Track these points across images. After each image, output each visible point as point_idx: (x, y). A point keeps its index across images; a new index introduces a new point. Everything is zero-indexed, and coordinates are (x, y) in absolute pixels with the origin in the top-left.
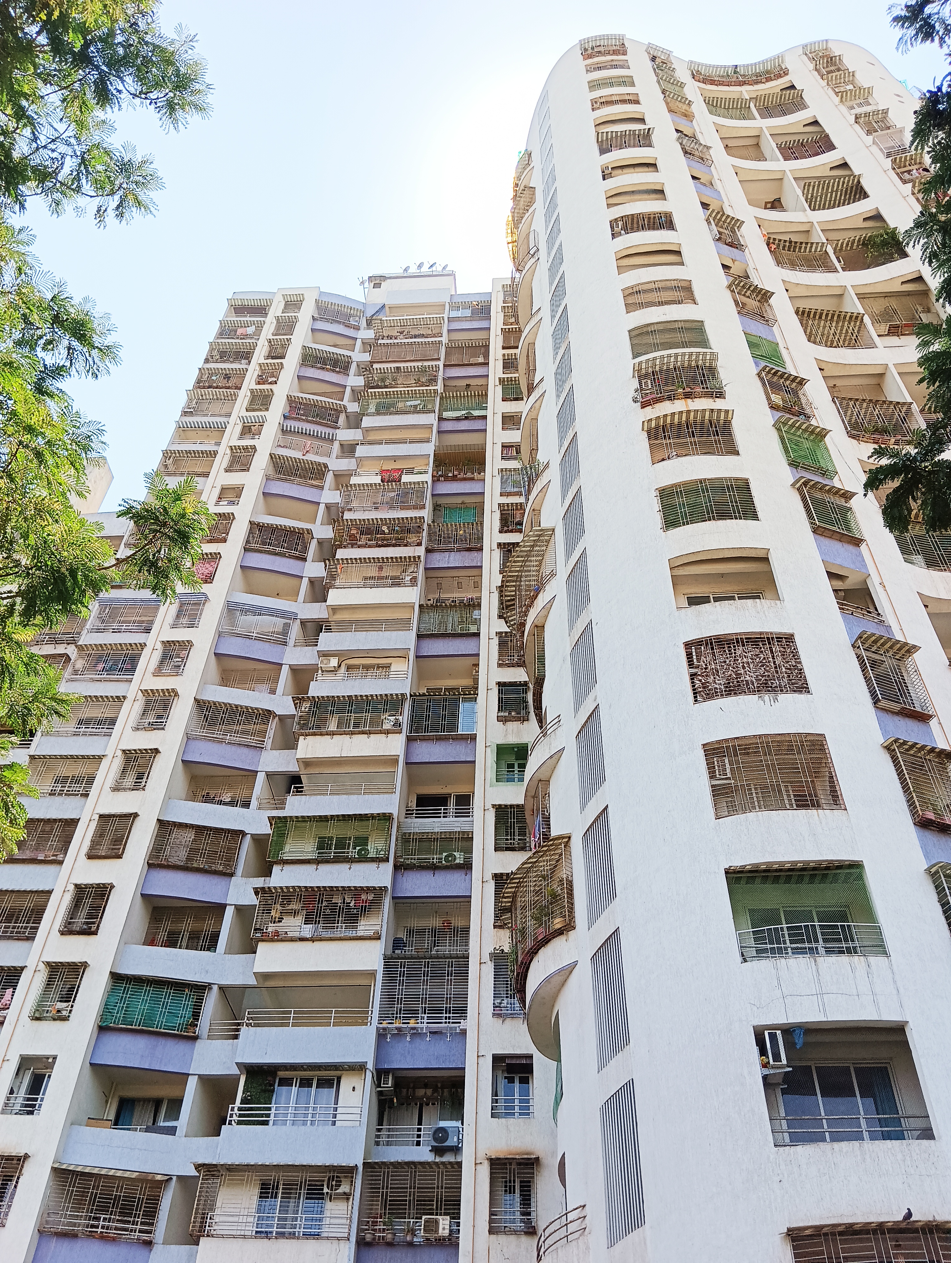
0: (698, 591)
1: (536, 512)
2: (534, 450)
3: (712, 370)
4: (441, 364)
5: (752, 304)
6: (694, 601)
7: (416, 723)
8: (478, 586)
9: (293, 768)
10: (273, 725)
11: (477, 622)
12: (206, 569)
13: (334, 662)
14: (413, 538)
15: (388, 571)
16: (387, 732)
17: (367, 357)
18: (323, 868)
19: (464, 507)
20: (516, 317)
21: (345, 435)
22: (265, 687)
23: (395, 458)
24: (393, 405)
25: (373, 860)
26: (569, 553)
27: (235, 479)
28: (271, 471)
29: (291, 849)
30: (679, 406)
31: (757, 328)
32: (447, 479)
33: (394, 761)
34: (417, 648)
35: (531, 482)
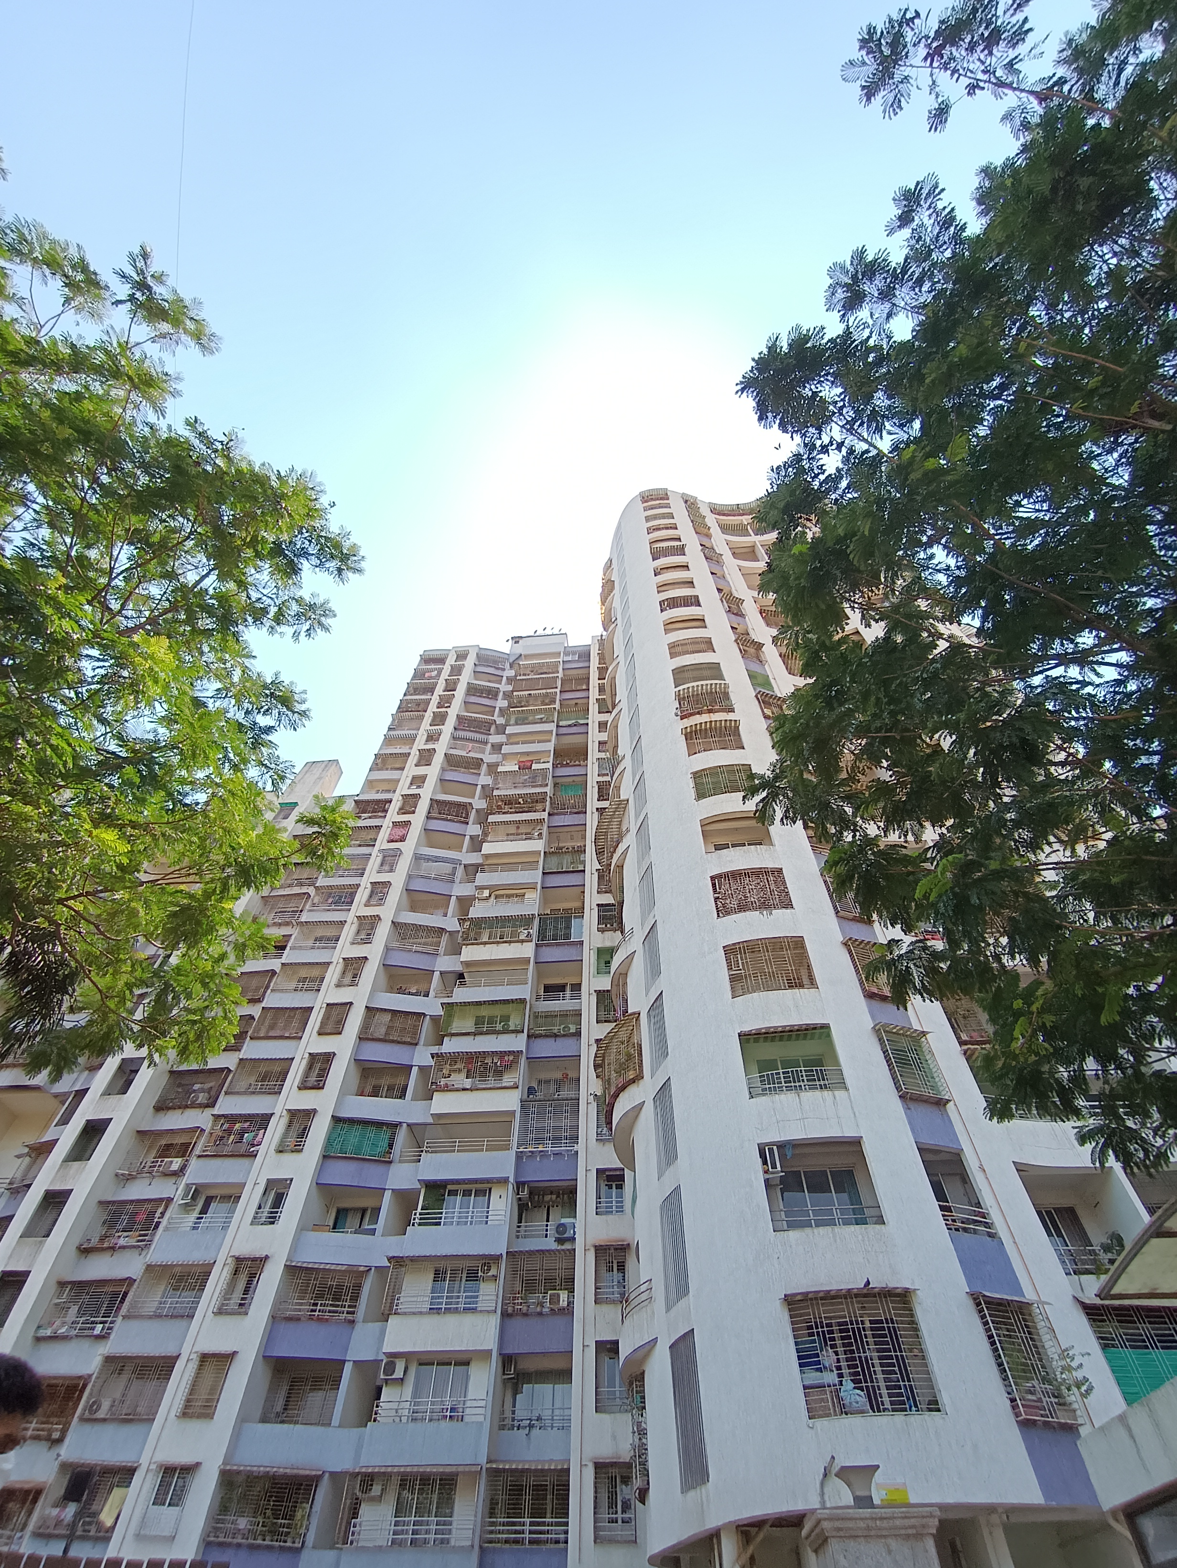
0: (721, 841)
1: (618, 788)
2: (616, 747)
3: (726, 695)
4: (558, 690)
5: (752, 650)
6: (718, 848)
7: (542, 935)
8: (584, 837)
9: (459, 968)
10: (445, 938)
11: (584, 862)
12: (400, 832)
13: (486, 893)
14: (539, 806)
15: (523, 829)
16: (522, 941)
17: (510, 688)
18: (479, 1038)
19: (574, 785)
20: (604, 659)
21: (495, 739)
22: (441, 912)
23: (528, 754)
24: (527, 718)
25: (513, 1032)
26: (637, 816)
27: (421, 771)
28: (445, 765)
29: (457, 1026)
30: (705, 718)
31: (755, 667)
32: (563, 766)
33: (528, 960)
34: (543, 882)
35: (614, 768)
